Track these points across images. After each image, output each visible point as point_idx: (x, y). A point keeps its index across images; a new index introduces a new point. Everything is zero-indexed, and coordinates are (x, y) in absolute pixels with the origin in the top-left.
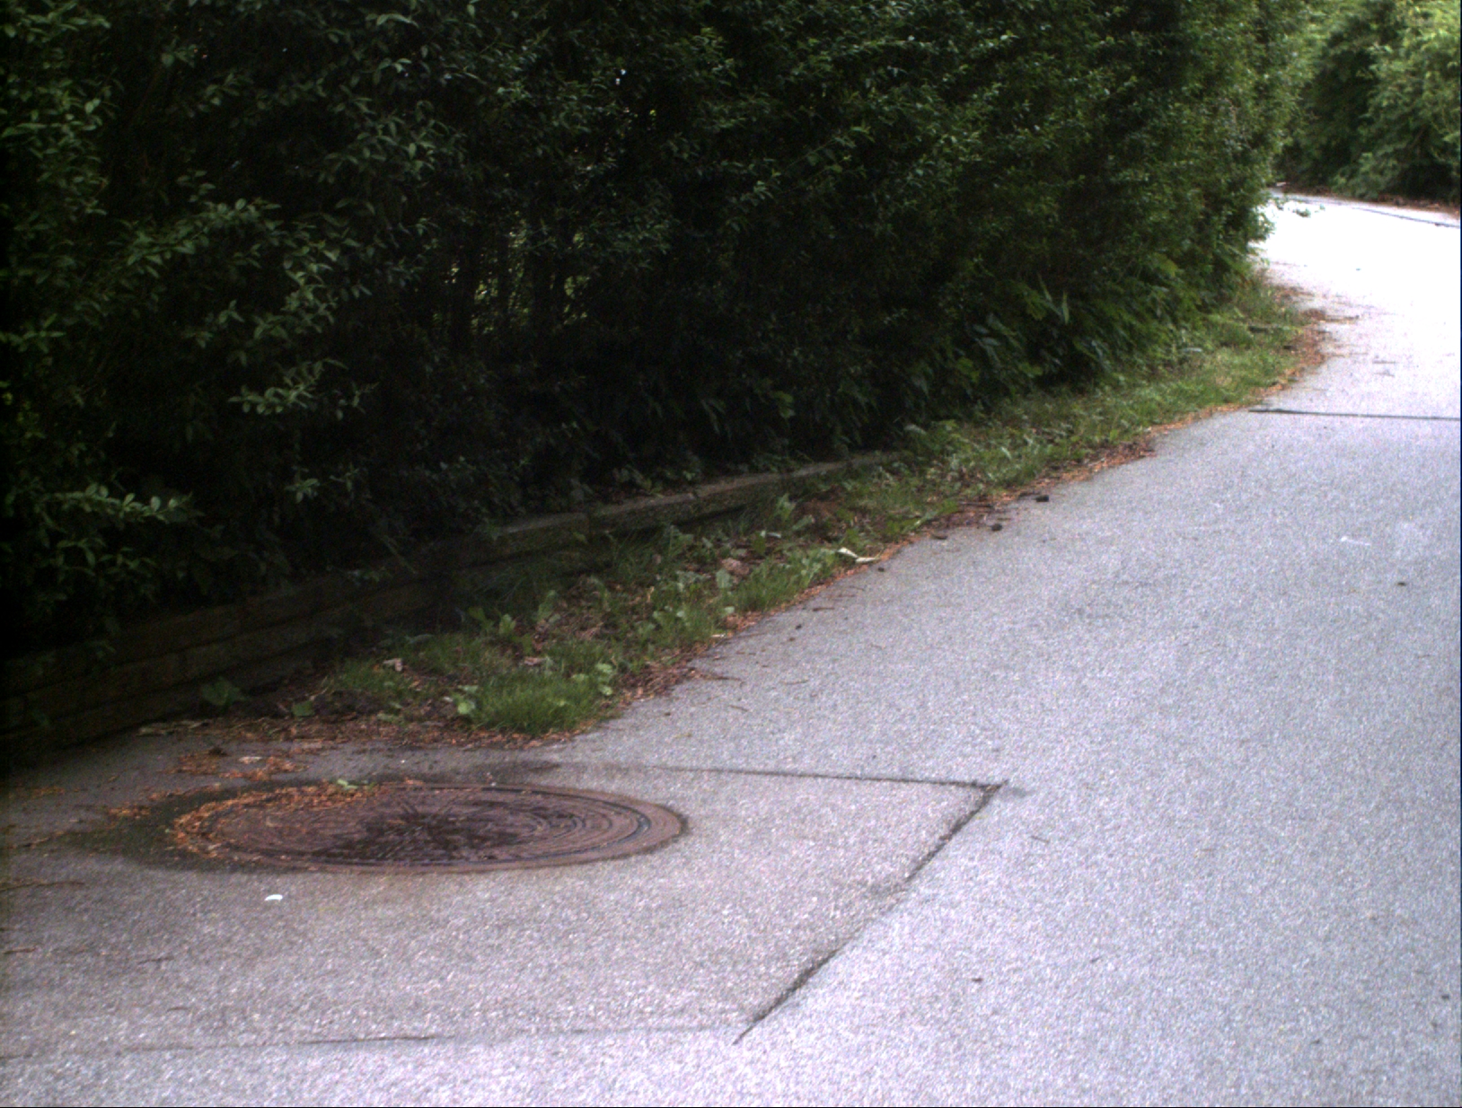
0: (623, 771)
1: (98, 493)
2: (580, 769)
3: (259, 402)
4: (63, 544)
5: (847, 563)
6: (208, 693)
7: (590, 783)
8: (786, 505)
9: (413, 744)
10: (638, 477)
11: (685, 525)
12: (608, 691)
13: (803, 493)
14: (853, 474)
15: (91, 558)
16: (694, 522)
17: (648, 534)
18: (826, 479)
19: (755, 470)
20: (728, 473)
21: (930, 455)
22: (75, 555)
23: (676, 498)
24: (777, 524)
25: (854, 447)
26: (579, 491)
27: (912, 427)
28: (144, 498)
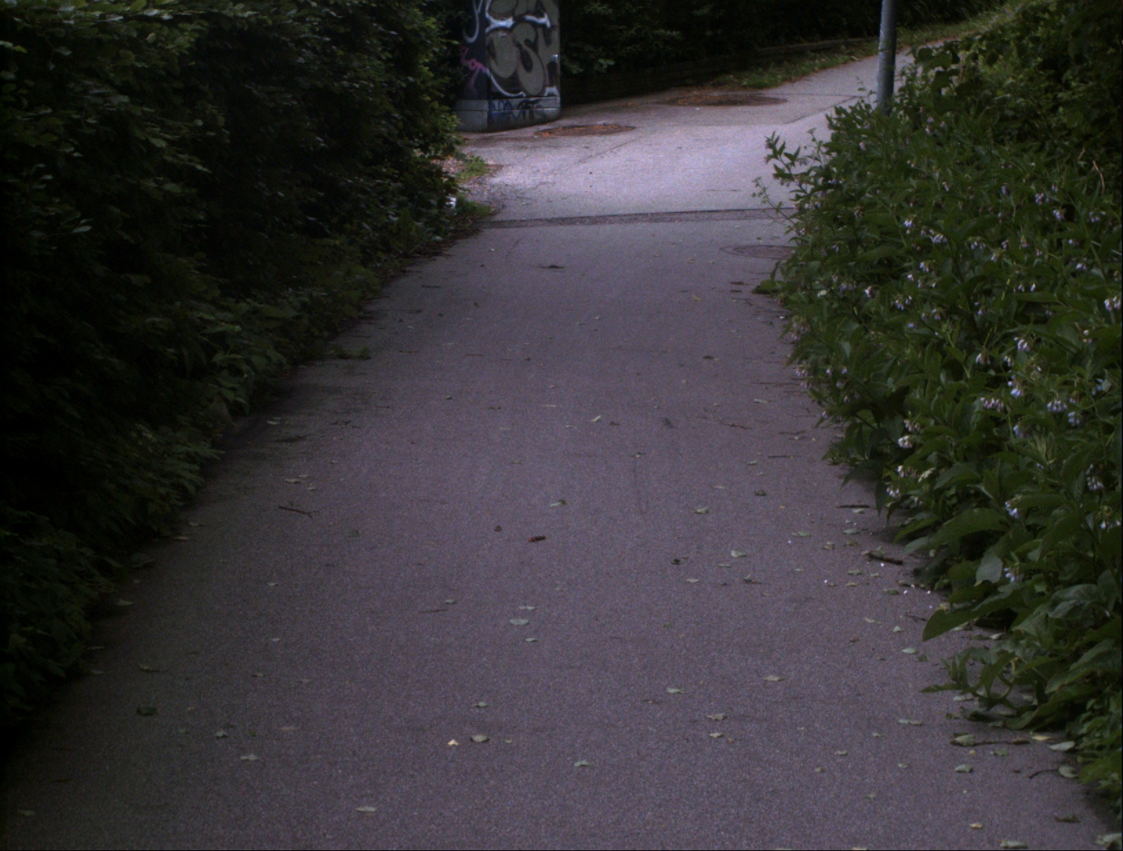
0: (777, 94)
1: (662, 31)
4: (655, 43)
5: (853, 60)
6: (687, 81)
7: (769, 96)
8: (843, 47)
9: (732, 90)
10: (801, 39)
11: (812, 51)
12: (779, 81)
13: (848, 45)
14: (868, 41)
15: (661, 46)
16: (817, 51)
17: (801, 54)
18: (859, 42)
19: (836, 39)
20: (828, 39)
22: (657, 45)
23: (812, 44)
24: (841, 53)
26: (783, 40)
28: (672, 31)
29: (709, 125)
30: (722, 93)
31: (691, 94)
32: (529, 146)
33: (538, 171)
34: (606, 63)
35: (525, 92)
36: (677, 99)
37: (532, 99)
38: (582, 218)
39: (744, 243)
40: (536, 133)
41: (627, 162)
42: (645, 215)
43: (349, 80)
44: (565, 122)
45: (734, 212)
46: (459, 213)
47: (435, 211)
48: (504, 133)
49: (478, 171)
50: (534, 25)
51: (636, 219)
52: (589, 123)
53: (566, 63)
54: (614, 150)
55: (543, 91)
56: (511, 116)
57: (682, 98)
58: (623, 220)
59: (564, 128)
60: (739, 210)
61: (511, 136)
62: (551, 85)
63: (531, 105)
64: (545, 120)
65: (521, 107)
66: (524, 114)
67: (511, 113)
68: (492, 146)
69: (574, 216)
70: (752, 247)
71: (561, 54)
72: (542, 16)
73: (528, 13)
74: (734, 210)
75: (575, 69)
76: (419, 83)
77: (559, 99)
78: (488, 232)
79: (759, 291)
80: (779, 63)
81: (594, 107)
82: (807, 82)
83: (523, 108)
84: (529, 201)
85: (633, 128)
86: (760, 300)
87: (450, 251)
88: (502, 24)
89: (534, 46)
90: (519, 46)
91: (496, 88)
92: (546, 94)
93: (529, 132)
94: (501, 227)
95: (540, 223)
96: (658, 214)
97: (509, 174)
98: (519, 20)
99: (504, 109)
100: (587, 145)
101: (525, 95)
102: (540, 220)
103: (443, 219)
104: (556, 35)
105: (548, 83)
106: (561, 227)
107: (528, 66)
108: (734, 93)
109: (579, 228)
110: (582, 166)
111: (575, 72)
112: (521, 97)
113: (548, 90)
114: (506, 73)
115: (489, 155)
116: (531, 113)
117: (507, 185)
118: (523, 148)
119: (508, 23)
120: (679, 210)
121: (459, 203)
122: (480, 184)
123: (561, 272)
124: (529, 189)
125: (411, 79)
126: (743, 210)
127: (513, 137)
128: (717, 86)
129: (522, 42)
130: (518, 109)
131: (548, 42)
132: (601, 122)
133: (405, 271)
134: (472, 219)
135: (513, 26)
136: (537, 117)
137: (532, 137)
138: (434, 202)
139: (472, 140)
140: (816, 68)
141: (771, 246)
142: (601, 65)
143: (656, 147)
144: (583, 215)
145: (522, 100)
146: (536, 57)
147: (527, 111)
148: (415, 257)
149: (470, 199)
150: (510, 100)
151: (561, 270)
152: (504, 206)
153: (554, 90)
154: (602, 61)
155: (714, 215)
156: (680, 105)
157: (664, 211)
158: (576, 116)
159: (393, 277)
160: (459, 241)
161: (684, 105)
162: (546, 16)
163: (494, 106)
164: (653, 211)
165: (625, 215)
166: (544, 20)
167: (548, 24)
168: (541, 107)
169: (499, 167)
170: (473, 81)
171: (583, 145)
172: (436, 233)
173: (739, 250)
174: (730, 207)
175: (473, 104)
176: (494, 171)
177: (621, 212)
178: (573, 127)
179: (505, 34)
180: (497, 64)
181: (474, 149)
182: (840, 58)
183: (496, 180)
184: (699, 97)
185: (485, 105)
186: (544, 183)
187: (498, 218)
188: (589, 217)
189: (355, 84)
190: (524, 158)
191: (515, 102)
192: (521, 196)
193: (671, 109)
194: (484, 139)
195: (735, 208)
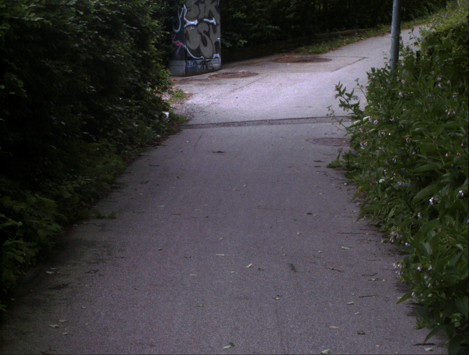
0: (327, 57)
1: (270, 26)
2: (322, 57)
3: (287, 17)
5: (362, 39)
6: (282, 50)
7: (323, 57)
8: (357, 33)
9: (304, 54)
10: (336, 29)
11: (342, 35)
12: (327, 50)
13: (359, 32)
14: (368, 30)
15: (270, 33)
16: (345, 35)
17: (337, 36)
18: (363, 31)
19: (353, 29)
20: (349, 29)
21: (379, 29)
22: (268, 33)
23: (342, 32)
24: (356, 36)
25: (369, 27)
26: (328, 30)
27: (378, 25)
28: (275, 27)
29: (294, 72)
30: (300, 56)
31: (284, 57)
32: (206, 84)
33: (211, 97)
34: (243, 42)
35: (204, 56)
36: (278, 59)
37: (207, 60)
38: (233, 122)
39: (318, 136)
40: (209, 77)
41: (255, 92)
42: (266, 121)
43: (110, 54)
44: (223, 71)
45: (311, 119)
46: (170, 121)
47: (157, 121)
48: (194, 77)
49: (180, 97)
50: (208, 23)
51: (261, 123)
52: (235, 72)
53: (224, 42)
54: (249, 86)
55: (213, 56)
56: (197, 68)
57: (279, 59)
58: (255, 124)
59: (223, 74)
60: (313, 118)
61: (197, 79)
62: (216, 53)
63: (206, 63)
64: (214, 70)
65: (201, 64)
66: (203, 67)
67: (197, 67)
68: (187, 84)
69: (229, 122)
70: (322, 139)
71: (221, 38)
72: (212, 19)
73: (205, 17)
74: (311, 118)
75: (228, 45)
76: (149, 54)
77: (220, 60)
78: (185, 131)
79: (330, 166)
80: (326, 41)
81: (238, 63)
82: (341, 51)
83: (202, 64)
84: (206, 113)
85: (257, 74)
86: (332, 172)
87: (165, 143)
88: (192, 23)
89: (208, 34)
90: (200, 34)
91: (190, 55)
92: (214, 57)
93: (206, 76)
94: (192, 128)
95: (211, 125)
96: (272, 120)
97: (196, 98)
98: (200, 21)
99: (193, 65)
100: (235, 83)
101: (203, 58)
102: (212, 124)
103: (162, 125)
104: (219, 28)
105: (215, 52)
106: (223, 128)
107: (205, 44)
108: (305, 56)
109: (232, 128)
110: (233, 94)
111: (228, 46)
112: (202, 59)
113: (215, 55)
114: (194, 48)
115: (186, 89)
116: (207, 67)
117: (195, 104)
118: (204, 85)
119: (195, 22)
120: (283, 118)
121: (170, 115)
122: (181, 104)
123: (224, 155)
124: (206, 107)
125: (145, 52)
126: (315, 118)
127: (198, 79)
128: (297, 52)
129: (202, 32)
130: (200, 65)
131: (215, 32)
132: (241, 71)
133: (140, 156)
134: (177, 123)
135: (198, 24)
136: (210, 68)
137: (207, 79)
138: (157, 116)
139: (178, 80)
140: (344, 44)
141: (333, 138)
142: (241, 43)
143: (269, 84)
144: (234, 121)
145: (202, 60)
146: (209, 39)
147: (205, 66)
148: (147, 146)
149: (175, 112)
150: (196, 60)
151: (223, 154)
152: (193, 116)
153: (218, 55)
154: (241, 41)
155: (301, 121)
156: (279, 62)
157: (275, 118)
158: (229, 68)
159: (134, 159)
160: (170, 136)
161: (281, 62)
162: (214, 19)
163: (188, 64)
164: (269, 119)
165: (256, 121)
166: (213, 21)
167: (215, 23)
168: (211, 64)
169: (191, 95)
170: (178, 51)
171: (232, 83)
172: (158, 133)
173: (316, 141)
174: (308, 117)
175: (178, 62)
176: (188, 97)
177: (253, 119)
178: (227, 73)
179: (193, 28)
180: (190, 43)
181: (179, 85)
182: (356, 39)
183: (190, 102)
184: (289, 58)
185: (184, 63)
186: (214, 103)
187: (190, 123)
188: (237, 122)
189: (113, 56)
190: (204, 90)
191: (199, 61)
192: (202, 110)
193: (276, 64)
194: (183, 80)
195: (311, 116)
